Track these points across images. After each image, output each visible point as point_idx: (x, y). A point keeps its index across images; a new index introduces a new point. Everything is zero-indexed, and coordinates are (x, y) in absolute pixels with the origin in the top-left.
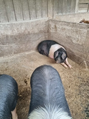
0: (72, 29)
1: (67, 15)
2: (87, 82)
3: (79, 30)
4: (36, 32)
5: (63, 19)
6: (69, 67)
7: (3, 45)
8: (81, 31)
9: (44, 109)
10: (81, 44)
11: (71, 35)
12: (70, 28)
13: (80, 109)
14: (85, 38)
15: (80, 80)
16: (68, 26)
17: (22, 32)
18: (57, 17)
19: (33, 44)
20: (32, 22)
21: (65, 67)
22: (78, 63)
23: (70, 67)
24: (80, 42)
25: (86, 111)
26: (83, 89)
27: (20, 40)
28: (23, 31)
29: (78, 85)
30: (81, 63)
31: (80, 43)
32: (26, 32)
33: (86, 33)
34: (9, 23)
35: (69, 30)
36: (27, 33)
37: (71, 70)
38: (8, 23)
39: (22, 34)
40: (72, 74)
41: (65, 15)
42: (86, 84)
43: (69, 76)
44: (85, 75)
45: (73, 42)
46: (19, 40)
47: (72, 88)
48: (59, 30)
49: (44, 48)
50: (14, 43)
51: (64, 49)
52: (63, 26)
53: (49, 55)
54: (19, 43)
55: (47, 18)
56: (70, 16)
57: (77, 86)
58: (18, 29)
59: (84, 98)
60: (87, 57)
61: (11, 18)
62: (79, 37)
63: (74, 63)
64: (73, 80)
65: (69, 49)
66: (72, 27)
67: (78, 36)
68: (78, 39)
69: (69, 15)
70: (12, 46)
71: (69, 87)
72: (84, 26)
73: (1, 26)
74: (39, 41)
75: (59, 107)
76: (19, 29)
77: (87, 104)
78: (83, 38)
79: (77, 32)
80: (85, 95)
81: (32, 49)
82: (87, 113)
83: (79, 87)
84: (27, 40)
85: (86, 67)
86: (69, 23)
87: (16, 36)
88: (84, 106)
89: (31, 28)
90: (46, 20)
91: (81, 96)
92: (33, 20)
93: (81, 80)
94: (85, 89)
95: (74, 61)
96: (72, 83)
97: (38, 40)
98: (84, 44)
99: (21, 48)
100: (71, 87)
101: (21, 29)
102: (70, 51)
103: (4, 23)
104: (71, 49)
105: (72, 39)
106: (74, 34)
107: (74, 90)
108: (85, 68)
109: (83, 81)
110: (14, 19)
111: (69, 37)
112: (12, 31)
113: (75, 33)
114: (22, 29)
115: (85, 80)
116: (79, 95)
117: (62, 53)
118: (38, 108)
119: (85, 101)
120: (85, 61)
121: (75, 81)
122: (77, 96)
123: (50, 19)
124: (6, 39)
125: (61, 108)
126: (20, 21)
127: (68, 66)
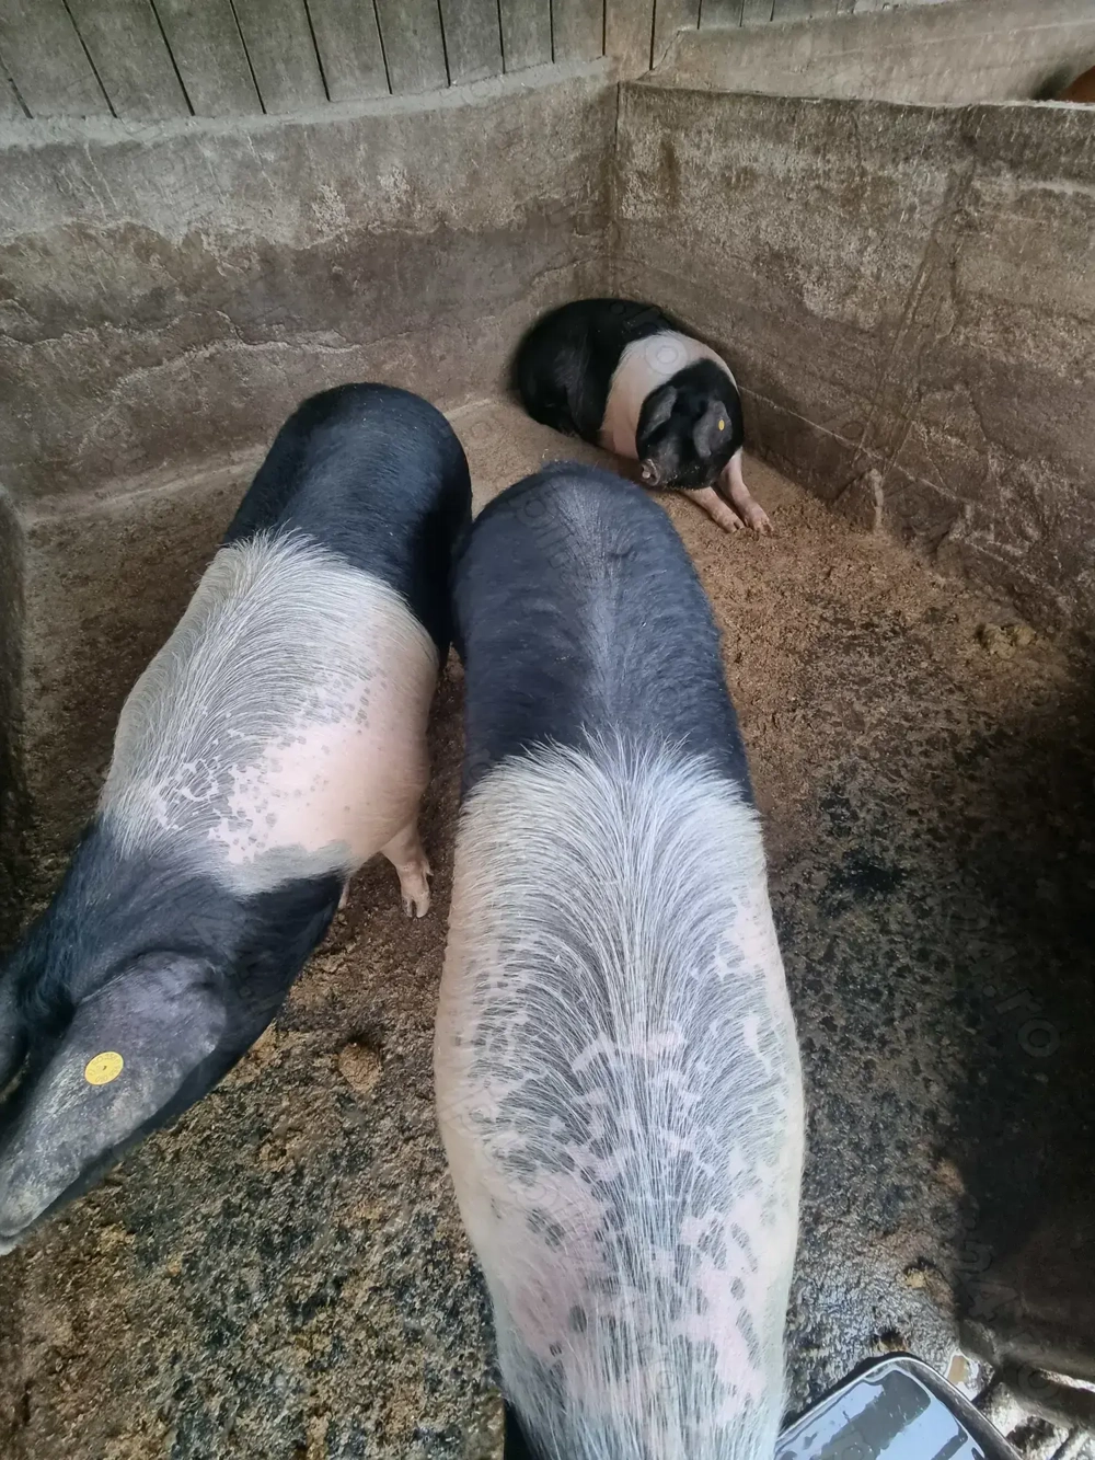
0: (810, 174)
1: (778, 33)
2: (867, 626)
3: (878, 182)
4: (501, 221)
5: (744, 73)
6: (750, 525)
7: (249, 340)
8: (891, 182)
9: (576, 756)
10: (867, 320)
11: (799, 239)
12: (799, 161)
13: (796, 789)
14: (918, 261)
15: (820, 611)
16: (780, 137)
17: (388, 217)
18: (689, 55)
19: (480, 333)
20: (464, 112)
21: (719, 524)
22: (818, 495)
23: (759, 525)
24: (865, 304)
25: (827, 804)
26: (828, 672)
27: (376, 300)
28: (390, 213)
29: (802, 646)
30: (841, 491)
31: (861, 314)
32: (416, 216)
33: (937, 202)
34: (269, 122)
35: (787, 180)
36: (428, 229)
37: (765, 542)
38: (255, 122)
39: (382, 237)
40: (767, 576)
41: (760, 35)
42: (854, 637)
43: (742, 589)
44: (859, 580)
45: (811, 304)
46: (369, 296)
47: (757, 666)
48: (699, 188)
49: (571, 374)
50: (333, 324)
51: (723, 374)
52: (736, 147)
53: (605, 427)
54: (367, 323)
55: (601, 66)
56: (805, 46)
57: (793, 651)
58: (345, 185)
59: (827, 728)
60: (898, 440)
61: (280, 67)
62: (861, 252)
63: (791, 491)
64: (770, 612)
65: (766, 375)
66: (817, 151)
67: (854, 246)
68: (855, 273)
69: (799, 29)
70: (316, 356)
71: (738, 660)
72: (931, 126)
73: (208, 153)
74: (530, 311)
75: (687, 747)
76: (355, 188)
77: (840, 766)
78: (902, 257)
79: (851, 199)
80: (841, 711)
81: (476, 384)
82: (834, 817)
83: (807, 663)
84: (430, 294)
85: (878, 523)
86: (796, 102)
87: (337, 259)
88: (820, 773)
89: (462, 180)
90: (592, 90)
91: (810, 714)
92: (475, 89)
93: (828, 614)
94: (842, 676)
95: (791, 476)
96: (758, 637)
97: (520, 296)
98: (899, 324)
99: (387, 367)
100: (746, 661)
101: (378, 186)
102: (774, 390)
103: (223, 127)
104: (782, 375)
105: (802, 274)
106: (830, 226)
107: (766, 675)
108: (870, 528)
109: (837, 621)
110: (310, 76)
111: (777, 260)
112: (306, 209)
113: (834, 209)
114: (386, 181)
115: (854, 616)
116: (800, 713)
117: (704, 409)
118: (531, 748)
119: (836, 745)
120: (876, 477)
121: (778, 625)
122: (783, 719)
123: (622, 77)
124: (260, 285)
125: (701, 757)
126: (360, 102)
127: (741, 517)
